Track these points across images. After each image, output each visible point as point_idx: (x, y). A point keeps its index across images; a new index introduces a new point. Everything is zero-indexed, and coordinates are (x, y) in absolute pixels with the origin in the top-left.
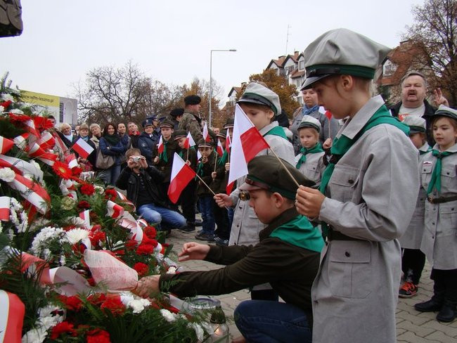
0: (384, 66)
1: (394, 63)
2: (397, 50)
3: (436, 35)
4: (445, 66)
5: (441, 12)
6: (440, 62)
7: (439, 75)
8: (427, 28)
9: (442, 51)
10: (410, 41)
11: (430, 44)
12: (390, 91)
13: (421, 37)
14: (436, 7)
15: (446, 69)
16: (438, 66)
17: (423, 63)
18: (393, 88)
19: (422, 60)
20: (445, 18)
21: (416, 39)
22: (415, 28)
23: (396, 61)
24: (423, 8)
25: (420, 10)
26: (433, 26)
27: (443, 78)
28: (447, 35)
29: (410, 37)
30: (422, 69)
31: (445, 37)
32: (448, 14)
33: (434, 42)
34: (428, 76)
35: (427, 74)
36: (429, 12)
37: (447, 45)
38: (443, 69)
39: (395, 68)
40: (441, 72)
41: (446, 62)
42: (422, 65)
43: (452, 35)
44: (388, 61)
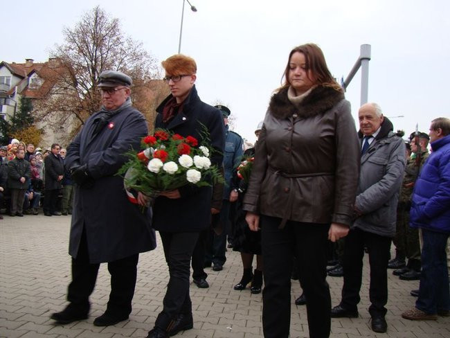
0: (30, 78)
1: (40, 77)
2: (45, 65)
3: (83, 59)
4: (87, 90)
5: (89, 39)
6: (83, 84)
7: (81, 97)
8: (75, 51)
9: (87, 75)
10: (58, 59)
11: (76, 66)
12: (33, 104)
13: (68, 57)
14: (84, 33)
15: (89, 93)
16: (81, 88)
17: (67, 82)
18: (36, 101)
19: (67, 79)
20: (91, 46)
21: (63, 58)
22: (63, 48)
23: (42, 75)
24: (73, 32)
25: (71, 32)
26: (81, 51)
27: (85, 100)
28: (91, 61)
29: (58, 55)
30: (66, 88)
31: (90, 63)
32: (94, 43)
33: (79, 65)
34: (70, 96)
35: (70, 93)
36: (78, 37)
37: (91, 70)
38: (85, 92)
39: (40, 83)
40: (83, 94)
41: (89, 86)
42: (66, 85)
43: (96, 62)
44: (34, 75)
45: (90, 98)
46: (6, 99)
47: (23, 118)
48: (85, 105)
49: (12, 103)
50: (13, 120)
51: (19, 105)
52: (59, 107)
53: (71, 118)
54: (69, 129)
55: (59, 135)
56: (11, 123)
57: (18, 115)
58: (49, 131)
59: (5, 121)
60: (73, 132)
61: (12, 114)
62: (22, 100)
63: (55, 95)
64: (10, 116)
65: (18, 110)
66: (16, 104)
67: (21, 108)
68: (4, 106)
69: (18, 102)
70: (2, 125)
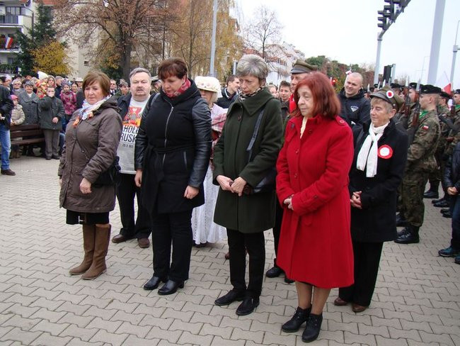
45: (117, 7)
46: (20, 8)
47: (43, 31)
48: (112, 15)
49: (28, 13)
50: (32, 33)
51: (37, 15)
52: (83, 18)
53: (97, 31)
54: (95, 43)
55: (85, 51)
56: (29, 36)
57: (37, 27)
58: (73, 47)
59: (23, 35)
60: (100, 47)
61: (30, 27)
62: (40, 9)
63: (77, 5)
64: (28, 29)
65: (36, 21)
66: (33, 14)
67: (39, 19)
68: (19, 17)
69: (36, 12)
70: (21, 40)
